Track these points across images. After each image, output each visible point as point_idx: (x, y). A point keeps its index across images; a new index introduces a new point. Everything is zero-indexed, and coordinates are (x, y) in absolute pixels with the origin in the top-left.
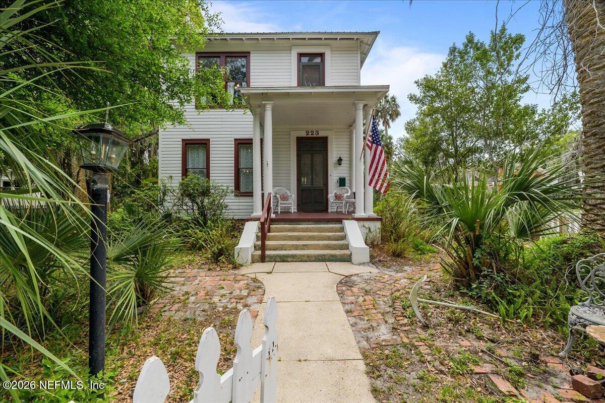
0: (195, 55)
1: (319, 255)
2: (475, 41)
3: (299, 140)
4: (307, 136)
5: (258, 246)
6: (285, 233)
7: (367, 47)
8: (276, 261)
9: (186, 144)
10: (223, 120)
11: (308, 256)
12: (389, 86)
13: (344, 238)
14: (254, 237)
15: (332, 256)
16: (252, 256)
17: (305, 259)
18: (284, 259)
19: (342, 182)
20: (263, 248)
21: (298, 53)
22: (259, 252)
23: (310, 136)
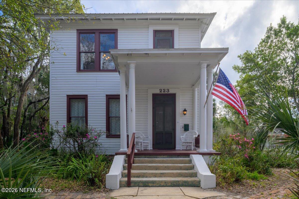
0: (76, 31)
1: (174, 182)
2: (287, 23)
3: (154, 96)
4: (161, 93)
5: (125, 174)
6: (145, 164)
7: (206, 26)
8: (139, 186)
9: (70, 99)
10: (97, 81)
11: (165, 182)
12: (228, 48)
13: (193, 168)
14: (121, 167)
15: (185, 182)
16: (120, 181)
17: (162, 184)
18: (146, 185)
19: (186, 128)
20: (129, 175)
21: (154, 30)
22: (126, 179)
23: (163, 93)
